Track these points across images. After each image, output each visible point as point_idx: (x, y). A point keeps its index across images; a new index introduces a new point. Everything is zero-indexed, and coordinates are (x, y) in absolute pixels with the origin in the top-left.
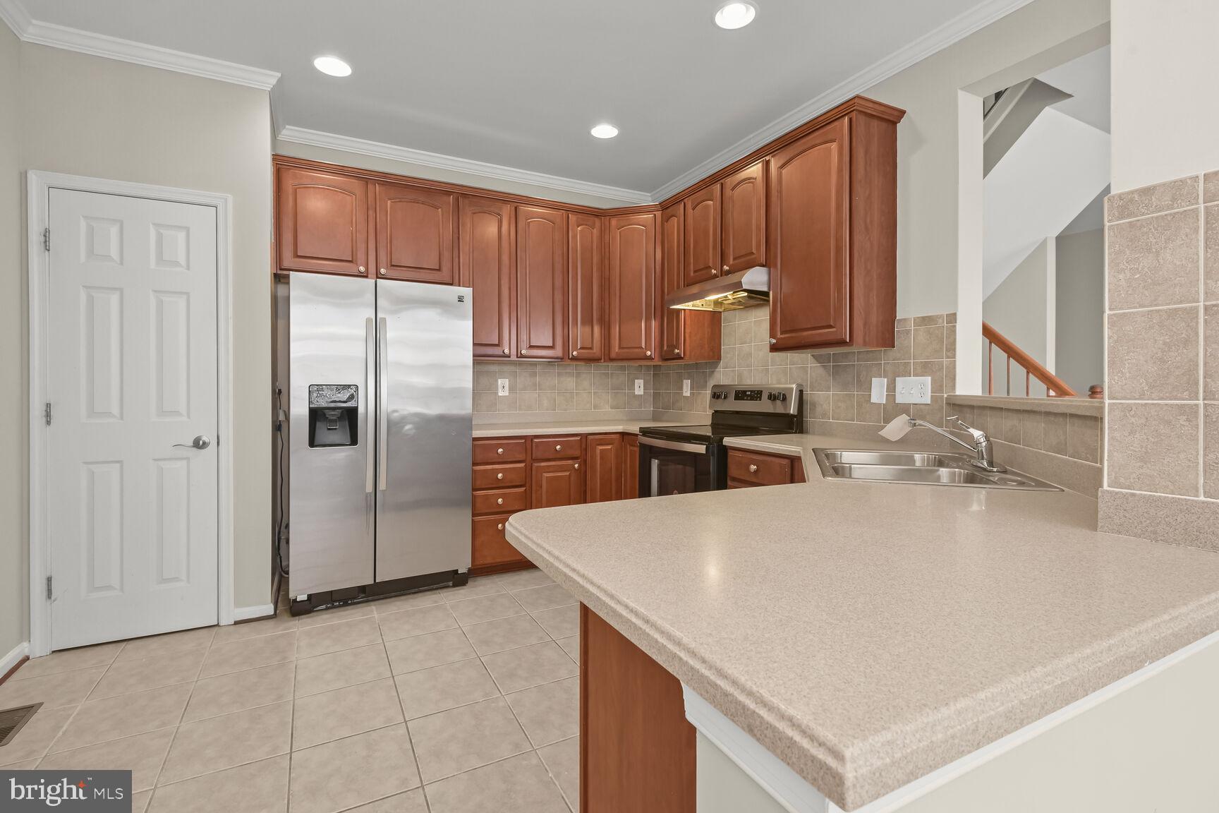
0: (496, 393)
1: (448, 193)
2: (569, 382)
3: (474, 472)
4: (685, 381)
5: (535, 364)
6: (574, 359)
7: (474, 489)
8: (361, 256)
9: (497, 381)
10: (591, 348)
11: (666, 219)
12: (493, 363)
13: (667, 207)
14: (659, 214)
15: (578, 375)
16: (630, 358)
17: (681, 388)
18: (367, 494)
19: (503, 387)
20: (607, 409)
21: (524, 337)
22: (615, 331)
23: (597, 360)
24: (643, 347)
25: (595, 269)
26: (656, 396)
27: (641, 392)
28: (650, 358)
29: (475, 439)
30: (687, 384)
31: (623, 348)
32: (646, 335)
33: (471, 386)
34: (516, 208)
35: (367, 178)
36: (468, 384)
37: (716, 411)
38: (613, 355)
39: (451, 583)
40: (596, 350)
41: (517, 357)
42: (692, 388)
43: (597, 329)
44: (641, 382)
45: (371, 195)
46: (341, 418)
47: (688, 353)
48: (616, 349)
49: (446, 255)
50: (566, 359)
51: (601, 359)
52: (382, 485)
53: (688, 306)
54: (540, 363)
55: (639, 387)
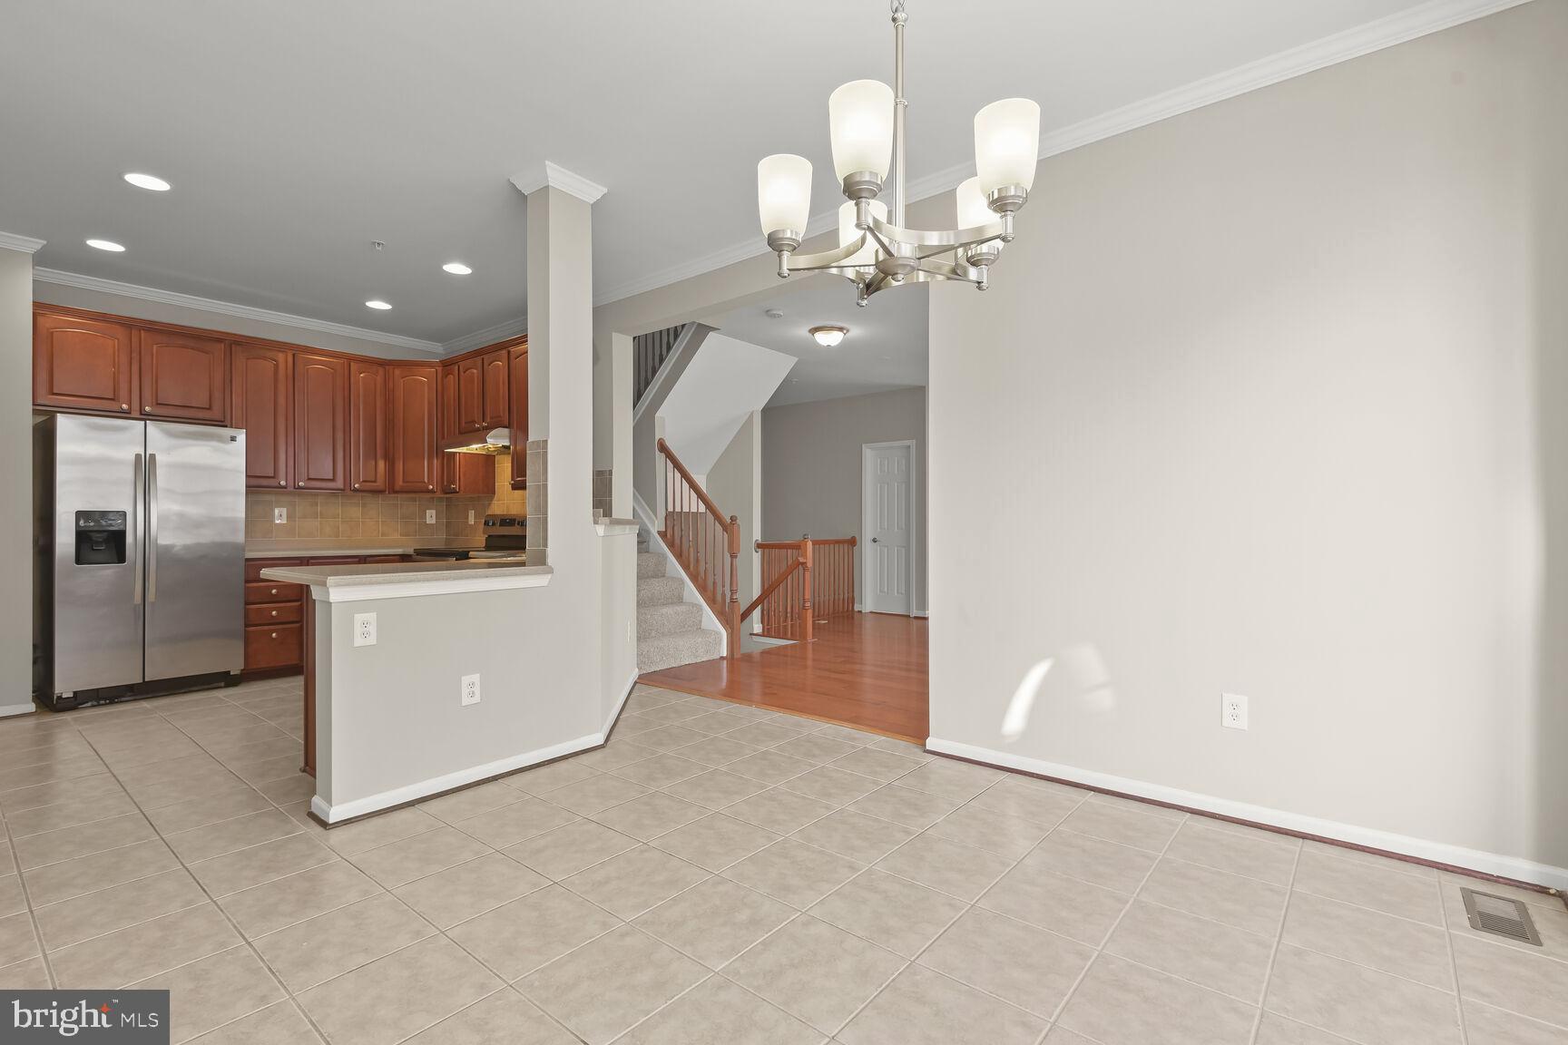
0: (273, 521)
1: (219, 340)
2: (355, 512)
3: (246, 589)
4: (470, 512)
5: (317, 495)
6: (356, 490)
7: (246, 604)
8: (123, 393)
9: (273, 511)
10: (375, 482)
11: (446, 375)
12: (269, 493)
13: (447, 365)
14: (440, 369)
15: (364, 505)
16: (415, 490)
17: (467, 518)
18: (136, 605)
19: (280, 516)
20: (396, 536)
21: (303, 470)
22: (400, 466)
23: (381, 492)
24: (426, 481)
25: (378, 412)
26: (448, 525)
27: (434, 521)
28: (432, 491)
29: (247, 560)
30: (472, 514)
31: (407, 482)
32: (428, 471)
33: (244, 515)
34: (294, 355)
35: (129, 324)
36: (241, 514)
37: (489, 536)
38: (397, 488)
39: (223, 684)
40: (380, 484)
41: (295, 488)
42: (475, 518)
43: (381, 464)
44: (434, 512)
45: (135, 340)
46: (106, 541)
47: (462, 488)
48: (399, 483)
49: (217, 395)
50: (348, 491)
51: (385, 491)
52: (151, 596)
53: (464, 450)
54: (321, 494)
55: (431, 517)
